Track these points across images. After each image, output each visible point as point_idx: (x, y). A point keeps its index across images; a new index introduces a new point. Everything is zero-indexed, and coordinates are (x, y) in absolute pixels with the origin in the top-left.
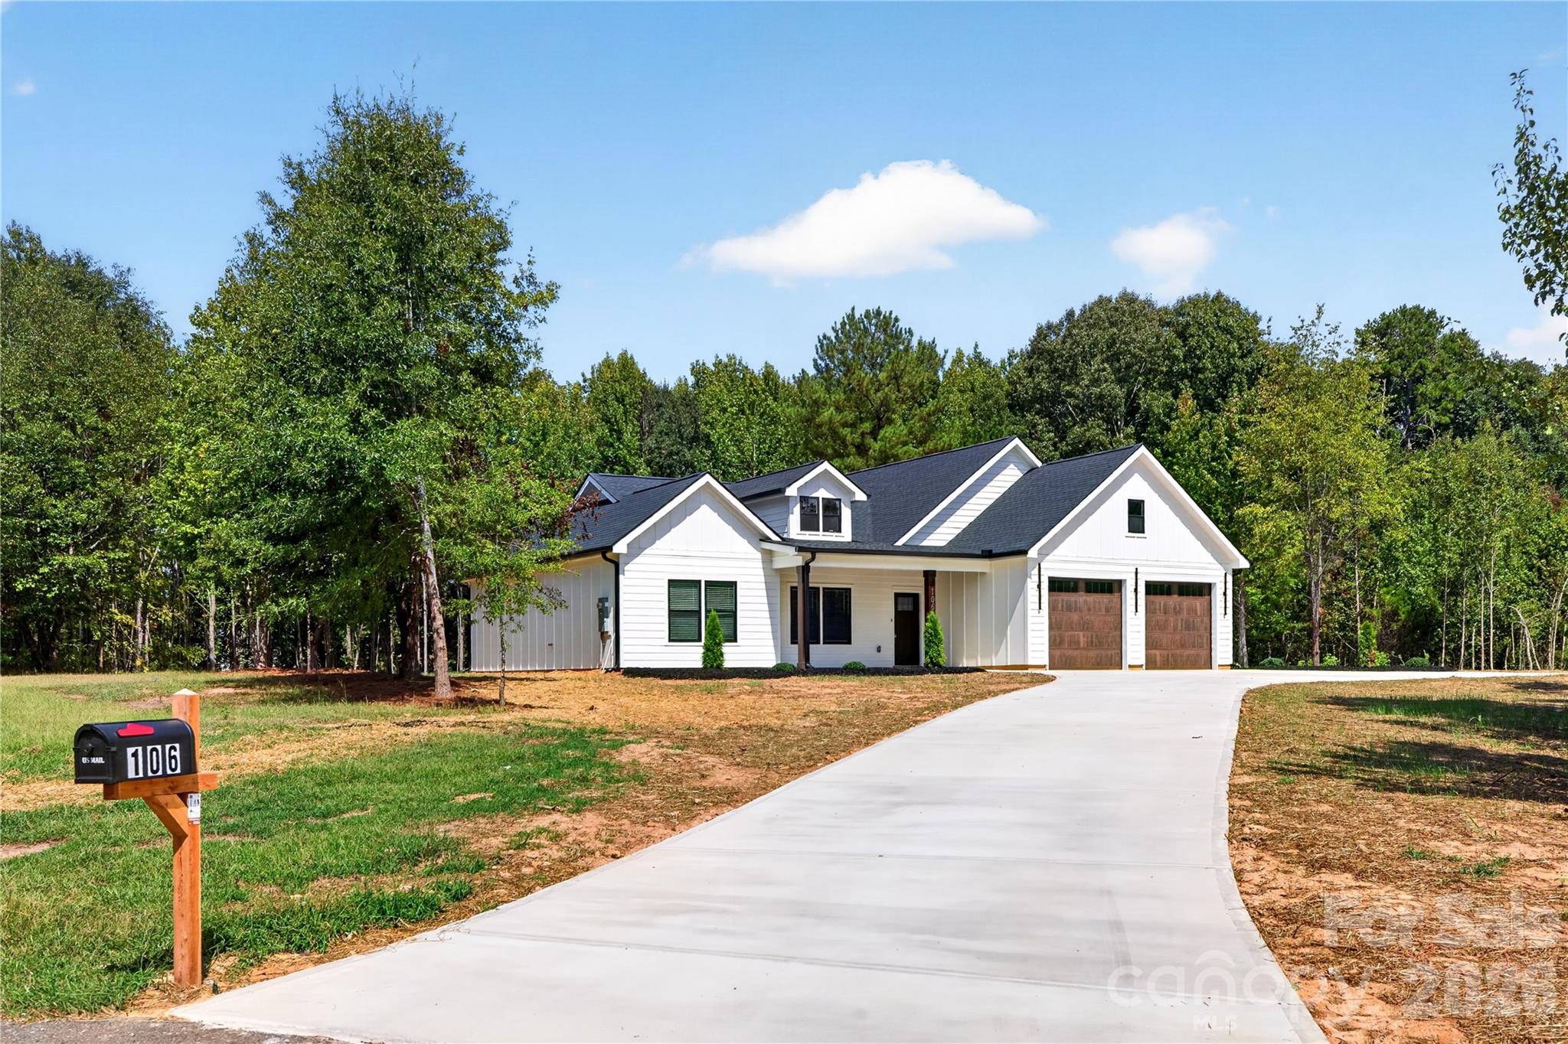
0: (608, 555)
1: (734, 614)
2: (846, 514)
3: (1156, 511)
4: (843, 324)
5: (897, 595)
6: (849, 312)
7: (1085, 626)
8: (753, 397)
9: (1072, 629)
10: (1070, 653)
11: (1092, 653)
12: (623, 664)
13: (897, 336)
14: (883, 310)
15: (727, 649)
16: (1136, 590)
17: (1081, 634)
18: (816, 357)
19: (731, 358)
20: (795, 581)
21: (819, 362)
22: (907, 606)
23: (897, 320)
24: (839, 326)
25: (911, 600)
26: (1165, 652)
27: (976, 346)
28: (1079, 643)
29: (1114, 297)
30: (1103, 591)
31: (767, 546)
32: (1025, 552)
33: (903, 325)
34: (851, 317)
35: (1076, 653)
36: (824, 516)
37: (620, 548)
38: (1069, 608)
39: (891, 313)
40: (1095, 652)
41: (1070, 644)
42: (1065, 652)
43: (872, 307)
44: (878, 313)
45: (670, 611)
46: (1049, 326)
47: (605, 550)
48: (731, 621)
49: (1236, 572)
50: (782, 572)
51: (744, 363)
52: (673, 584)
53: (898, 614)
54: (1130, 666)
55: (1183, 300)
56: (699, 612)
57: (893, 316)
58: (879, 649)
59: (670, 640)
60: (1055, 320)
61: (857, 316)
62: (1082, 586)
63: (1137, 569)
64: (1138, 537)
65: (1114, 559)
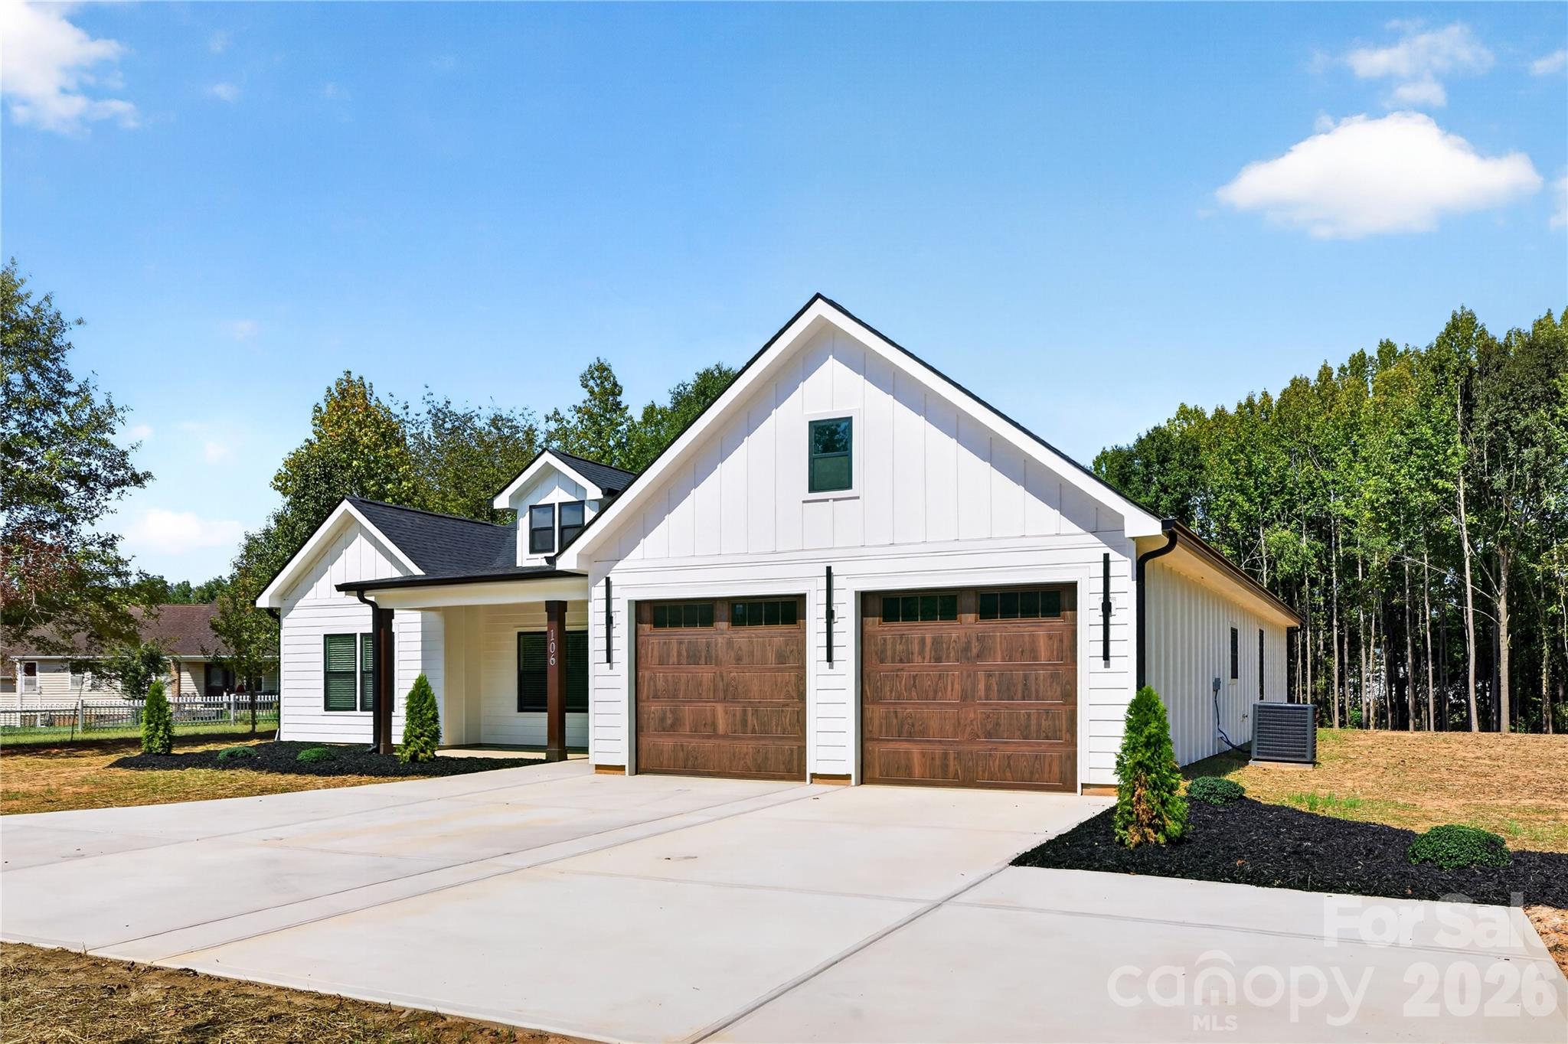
7: (729, 693)
9: (700, 698)
10: (694, 743)
11: (746, 747)
16: (830, 614)
17: (720, 708)
26: (937, 748)
28: (714, 725)
30: (771, 620)
35: (710, 743)
38: (694, 658)
40: (752, 744)
41: (695, 729)
45: (327, 674)
52: (330, 639)
56: (355, 673)
59: (326, 709)
62: (723, 611)
63: (829, 569)
64: (835, 500)
65: (775, 552)
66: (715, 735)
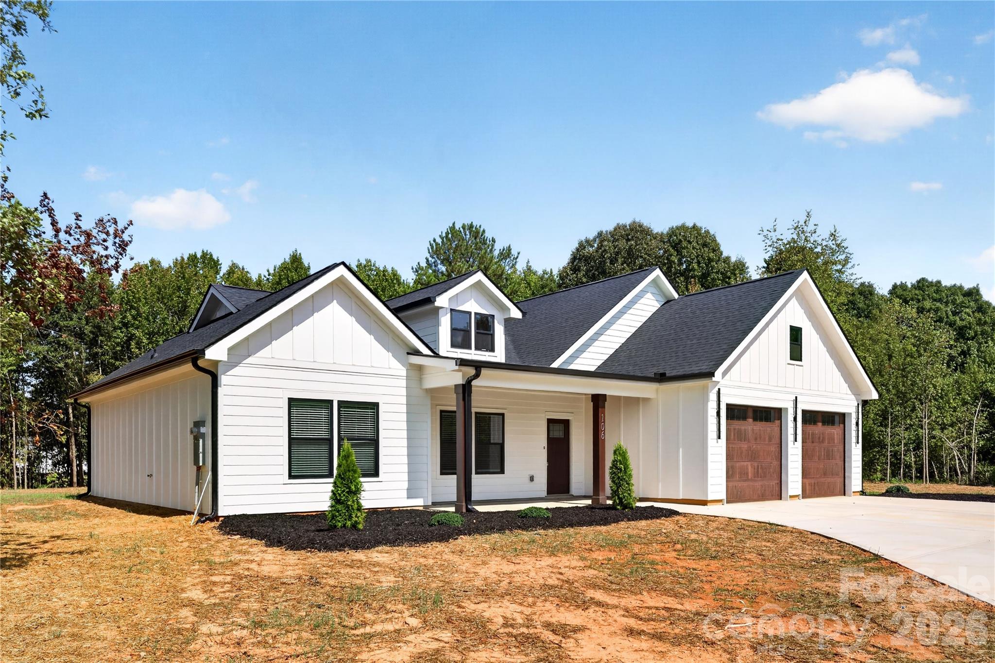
0: (200, 363)
1: (375, 442)
2: (499, 331)
3: (810, 340)
4: (447, 233)
5: (550, 421)
6: (451, 225)
7: (753, 456)
8: (385, 284)
9: (743, 459)
10: (740, 484)
11: (758, 484)
12: (224, 511)
13: (484, 242)
14: (474, 224)
15: (368, 485)
16: (795, 419)
17: (749, 463)
18: (428, 256)
19: (368, 261)
20: (452, 404)
21: (430, 259)
22: (558, 433)
23: (484, 231)
24: (444, 235)
25: (562, 426)
26: (813, 481)
27: (528, 262)
28: (747, 473)
29: (628, 224)
30: (766, 420)
31: (415, 360)
32: (711, 374)
33: (488, 235)
34: (453, 228)
35: (745, 484)
36: (477, 333)
37: (216, 352)
38: (741, 437)
39: (480, 227)
40: (760, 482)
41: (740, 473)
42: (736, 484)
43: (467, 222)
44: (471, 226)
45: (291, 440)
46: (587, 241)
47: (195, 356)
48: (371, 450)
49: (865, 403)
50: (434, 393)
51: (377, 265)
52: (293, 402)
53: (551, 441)
54: (791, 497)
55: (673, 228)
56: (330, 441)
57: (482, 230)
58: (532, 479)
59: (291, 477)
60: (591, 237)
61: (457, 228)
62: (750, 413)
63: (796, 397)
64: (797, 365)
65: (777, 386)
66: (747, 480)
